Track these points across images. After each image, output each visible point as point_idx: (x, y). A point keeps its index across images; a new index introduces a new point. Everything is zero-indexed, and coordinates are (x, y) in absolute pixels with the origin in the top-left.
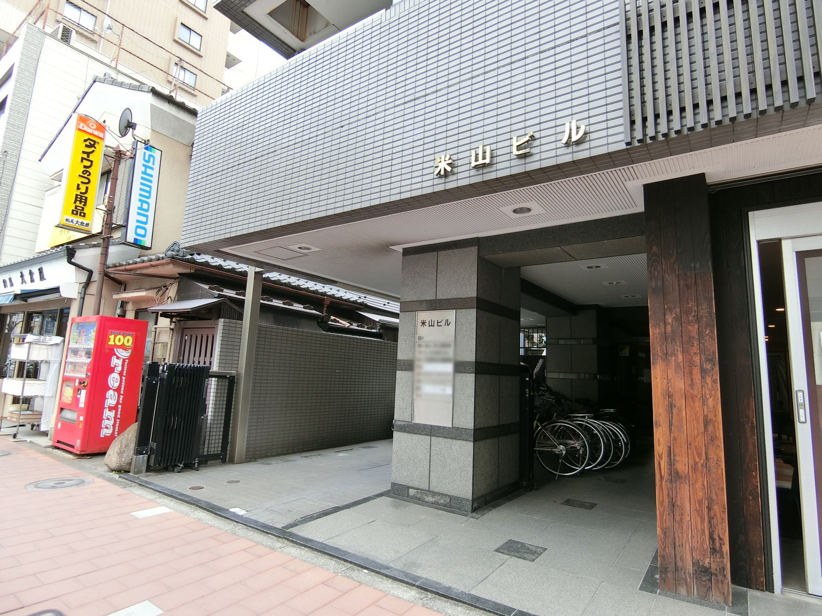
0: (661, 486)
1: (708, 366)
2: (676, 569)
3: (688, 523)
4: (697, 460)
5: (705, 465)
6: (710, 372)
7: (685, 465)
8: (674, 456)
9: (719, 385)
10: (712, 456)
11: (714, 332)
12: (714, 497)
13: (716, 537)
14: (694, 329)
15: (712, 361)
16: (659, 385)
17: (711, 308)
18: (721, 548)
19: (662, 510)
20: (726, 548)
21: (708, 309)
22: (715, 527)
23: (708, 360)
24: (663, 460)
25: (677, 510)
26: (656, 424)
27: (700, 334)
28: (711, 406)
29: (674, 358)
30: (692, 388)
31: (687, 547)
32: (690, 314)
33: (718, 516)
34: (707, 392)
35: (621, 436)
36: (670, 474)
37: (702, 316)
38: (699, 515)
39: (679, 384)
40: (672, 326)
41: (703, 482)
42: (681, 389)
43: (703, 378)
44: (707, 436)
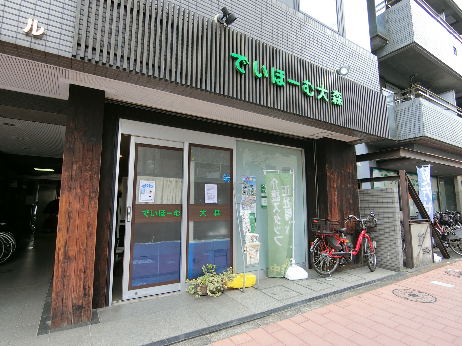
0: (58, 267)
1: (93, 195)
2: (62, 313)
3: (72, 284)
4: (81, 247)
5: (86, 250)
6: (94, 198)
7: (74, 251)
8: (68, 247)
9: (97, 205)
10: (90, 244)
11: (99, 177)
12: (88, 266)
13: (87, 287)
14: (88, 175)
15: (96, 192)
16: (64, 206)
17: (99, 164)
18: (89, 292)
19: (56, 281)
20: (91, 292)
21: (97, 164)
22: (87, 282)
23: (93, 192)
24: (61, 251)
25: (67, 279)
26: (59, 230)
27: (91, 177)
28: (92, 217)
29: (75, 190)
30: (83, 208)
31: (70, 298)
32: (87, 166)
33: (89, 275)
34: (91, 209)
35: (11, 241)
36: (64, 258)
37: (94, 168)
38: (79, 278)
39: (76, 206)
40: (76, 172)
41: (83, 259)
42: (77, 208)
43: (90, 201)
44: (88, 233)
